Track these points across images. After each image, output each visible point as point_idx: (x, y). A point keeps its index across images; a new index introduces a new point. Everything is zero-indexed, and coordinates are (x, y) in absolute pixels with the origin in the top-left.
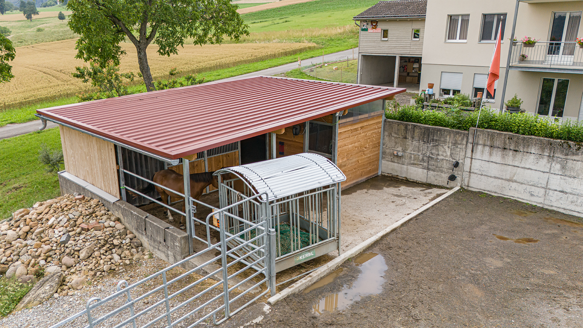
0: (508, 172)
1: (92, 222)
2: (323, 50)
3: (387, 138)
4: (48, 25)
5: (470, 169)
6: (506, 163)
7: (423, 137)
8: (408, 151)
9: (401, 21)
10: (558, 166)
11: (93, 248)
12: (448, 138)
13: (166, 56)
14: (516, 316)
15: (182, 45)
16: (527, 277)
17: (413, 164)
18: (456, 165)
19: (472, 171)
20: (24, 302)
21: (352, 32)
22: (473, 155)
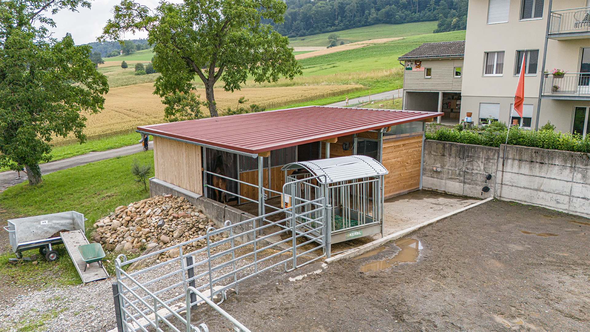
0: (536, 182)
1: (181, 213)
2: (369, 91)
3: (427, 156)
4: (112, 73)
5: (502, 181)
6: (534, 174)
7: (460, 154)
8: (446, 167)
9: (443, 60)
10: (580, 176)
11: (184, 230)
12: (481, 154)
13: (231, 91)
14: (528, 279)
15: (245, 82)
16: (543, 257)
17: (451, 178)
18: (489, 177)
19: (504, 183)
20: (134, 265)
21: (398, 74)
22: (504, 168)
